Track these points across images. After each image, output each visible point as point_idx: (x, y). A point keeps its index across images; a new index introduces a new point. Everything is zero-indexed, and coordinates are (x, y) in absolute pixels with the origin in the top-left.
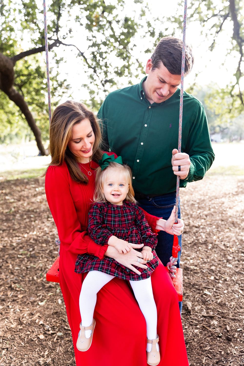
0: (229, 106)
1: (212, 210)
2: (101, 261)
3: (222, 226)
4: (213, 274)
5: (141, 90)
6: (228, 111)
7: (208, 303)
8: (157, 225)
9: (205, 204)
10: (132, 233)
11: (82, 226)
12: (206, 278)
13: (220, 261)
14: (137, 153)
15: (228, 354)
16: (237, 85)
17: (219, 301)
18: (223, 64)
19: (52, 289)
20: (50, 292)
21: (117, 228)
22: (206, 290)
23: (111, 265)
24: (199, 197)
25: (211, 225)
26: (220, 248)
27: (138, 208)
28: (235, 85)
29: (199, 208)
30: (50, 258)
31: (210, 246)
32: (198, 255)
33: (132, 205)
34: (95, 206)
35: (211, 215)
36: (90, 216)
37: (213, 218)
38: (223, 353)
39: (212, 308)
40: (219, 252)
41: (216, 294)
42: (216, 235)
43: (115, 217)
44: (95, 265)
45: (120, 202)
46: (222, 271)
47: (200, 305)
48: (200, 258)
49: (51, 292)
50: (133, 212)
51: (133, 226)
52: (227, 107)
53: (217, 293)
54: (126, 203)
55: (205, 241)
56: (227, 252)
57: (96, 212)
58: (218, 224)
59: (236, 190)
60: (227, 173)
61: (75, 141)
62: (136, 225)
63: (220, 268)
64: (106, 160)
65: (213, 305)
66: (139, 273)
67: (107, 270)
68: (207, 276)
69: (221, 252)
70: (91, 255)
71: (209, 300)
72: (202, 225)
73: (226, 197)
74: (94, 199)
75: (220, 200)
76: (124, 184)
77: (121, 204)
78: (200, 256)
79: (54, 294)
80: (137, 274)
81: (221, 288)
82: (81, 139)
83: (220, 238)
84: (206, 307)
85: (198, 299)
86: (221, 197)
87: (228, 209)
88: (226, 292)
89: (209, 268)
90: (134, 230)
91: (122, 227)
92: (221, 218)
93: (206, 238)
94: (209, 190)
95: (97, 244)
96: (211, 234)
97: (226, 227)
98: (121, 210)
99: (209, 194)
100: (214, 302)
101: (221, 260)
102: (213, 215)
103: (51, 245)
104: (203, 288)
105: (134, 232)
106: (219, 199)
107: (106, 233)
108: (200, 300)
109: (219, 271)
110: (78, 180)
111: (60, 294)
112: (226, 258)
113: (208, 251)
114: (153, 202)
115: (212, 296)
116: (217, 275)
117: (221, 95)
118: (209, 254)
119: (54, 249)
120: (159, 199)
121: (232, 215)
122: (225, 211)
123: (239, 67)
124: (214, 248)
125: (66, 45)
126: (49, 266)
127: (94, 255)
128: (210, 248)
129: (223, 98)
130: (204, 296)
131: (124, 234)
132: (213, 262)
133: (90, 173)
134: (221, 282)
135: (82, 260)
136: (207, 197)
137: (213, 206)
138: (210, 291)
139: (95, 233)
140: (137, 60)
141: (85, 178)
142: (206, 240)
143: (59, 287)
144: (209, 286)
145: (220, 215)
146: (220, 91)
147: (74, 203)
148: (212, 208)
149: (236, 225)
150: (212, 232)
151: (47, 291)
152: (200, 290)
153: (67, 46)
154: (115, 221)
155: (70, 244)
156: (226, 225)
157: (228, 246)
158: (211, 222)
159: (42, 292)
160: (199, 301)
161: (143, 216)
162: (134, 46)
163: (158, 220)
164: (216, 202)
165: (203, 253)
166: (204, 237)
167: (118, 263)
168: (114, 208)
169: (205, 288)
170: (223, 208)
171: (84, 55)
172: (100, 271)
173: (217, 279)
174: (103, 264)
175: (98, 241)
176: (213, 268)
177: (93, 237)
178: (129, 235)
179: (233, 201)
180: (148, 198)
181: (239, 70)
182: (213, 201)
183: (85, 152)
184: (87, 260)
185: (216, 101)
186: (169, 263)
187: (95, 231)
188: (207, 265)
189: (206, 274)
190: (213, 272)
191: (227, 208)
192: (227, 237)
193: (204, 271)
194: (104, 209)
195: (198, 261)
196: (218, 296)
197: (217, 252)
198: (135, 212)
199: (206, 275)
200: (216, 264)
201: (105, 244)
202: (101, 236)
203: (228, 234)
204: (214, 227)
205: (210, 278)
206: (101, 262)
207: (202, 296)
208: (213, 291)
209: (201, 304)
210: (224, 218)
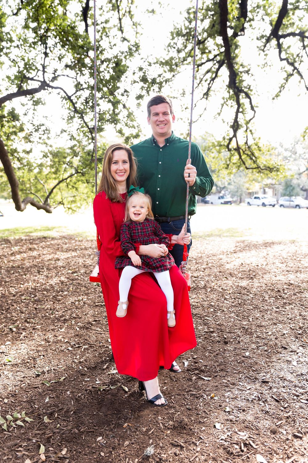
0: (226, 162)
1: (210, 265)
3: (220, 276)
5: (153, 138)
6: (226, 166)
8: (172, 240)
9: (203, 260)
12: (206, 310)
13: (218, 299)
14: (157, 184)
15: (225, 350)
16: (235, 138)
17: (218, 323)
22: (207, 317)
24: (196, 255)
25: (210, 276)
26: (219, 291)
28: (232, 138)
29: (197, 263)
31: (209, 290)
38: (221, 350)
39: (212, 327)
40: (218, 293)
42: (215, 282)
46: (220, 305)
51: (153, 236)
52: (224, 162)
53: (216, 318)
55: (204, 286)
56: (225, 293)
58: (216, 275)
59: (234, 249)
60: (225, 234)
64: (132, 190)
72: (200, 275)
73: (223, 254)
75: (218, 257)
76: (144, 206)
79: (71, 325)
81: (220, 315)
83: (218, 284)
86: (219, 254)
87: (226, 264)
88: (223, 318)
89: (209, 304)
92: (219, 270)
93: (205, 284)
98: (142, 225)
99: (206, 253)
100: (214, 323)
101: (220, 298)
102: (211, 268)
104: (204, 316)
106: (216, 256)
108: (202, 323)
109: (218, 306)
113: (208, 293)
115: (212, 320)
116: (216, 308)
118: (208, 295)
119: (57, 295)
121: (229, 268)
122: (222, 265)
123: (237, 118)
124: (213, 291)
129: (219, 152)
130: (205, 320)
132: (212, 300)
134: (219, 312)
136: (205, 254)
137: (211, 261)
138: (210, 318)
144: (209, 315)
146: (216, 144)
149: (233, 275)
150: (211, 280)
152: (202, 317)
154: (138, 233)
156: (223, 275)
157: (226, 289)
158: (209, 273)
163: (173, 236)
164: (213, 259)
165: (203, 295)
166: (203, 283)
170: (221, 263)
173: (216, 311)
176: (213, 304)
179: (230, 258)
181: (236, 121)
182: (211, 258)
185: (213, 155)
188: (207, 302)
189: (207, 308)
190: (213, 306)
192: (224, 283)
193: (205, 306)
195: (199, 300)
196: (217, 320)
197: (215, 294)
200: (215, 302)
203: (226, 282)
204: (212, 277)
205: (210, 310)
207: (203, 321)
208: (212, 317)
209: (203, 325)
210: (222, 270)
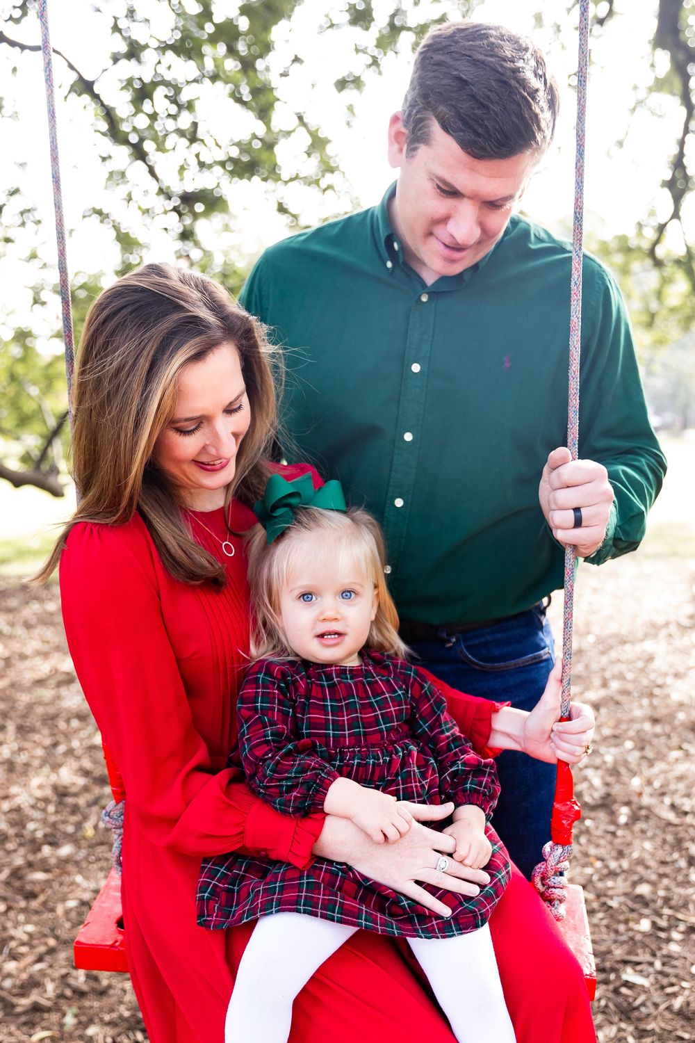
1: (615, 685)
2: (301, 878)
3: (655, 741)
4: (646, 911)
5: (386, 234)
6: (645, 318)
7: (641, 1012)
8: (495, 730)
9: (587, 667)
10: (404, 763)
11: (212, 752)
12: (622, 928)
13: (663, 863)
14: (393, 474)
16: (675, 221)
17: (677, 1003)
18: (620, 144)
19: (46, 1015)
20: (38, 1029)
21: (349, 748)
22: (629, 970)
23: (340, 889)
25: (618, 741)
26: (660, 818)
27: (417, 673)
28: (666, 223)
30: (19, 897)
31: (624, 815)
32: (584, 848)
33: (395, 665)
34: (259, 672)
35: (611, 705)
36: (246, 713)
37: (619, 715)
39: (658, 1030)
40: (658, 832)
41: (665, 981)
42: (641, 772)
43: (337, 711)
44: (281, 893)
45: (350, 655)
46: (676, 897)
47: (611, 1023)
48: (592, 859)
49: (44, 1029)
50: (400, 688)
51: (406, 741)
53: (666, 975)
54: (373, 659)
55: (602, 798)
56: (687, 831)
57: (268, 697)
58: (642, 734)
59: (690, 609)
61: (178, 425)
62: (415, 738)
63: (668, 889)
64: (281, 503)
65: (659, 1018)
66: (445, 911)
67: (331, 906)
68: (626, 922)
69: (664, 832)
70: (253, 858)
71: (643, 1004)
73: (656, 636)
74: (253, 650)
75: (639, 648)
76: (357, 588)
77: (354, 662)
78: (592, 851)
79: (57, 1034)
80: (438, 917)
81: (680, 957)
82: (202, 421)
83: (657, 784)
84: (636, 1028)
85: (603, 1003)
86: (640, 635)
87: (669, 680)
89: (629, 890)
90: (410, 753)
91: (366, 747)
92: (648, 711)
93: (607, 785)
94: (594, 612)
95: (285, 812)
96: (623, 770)
97: (669, 742)
98: (356, 684)
99: (596, 630)
100: (662, 1007)
101: (668, 859)
102: (618, 703)
103: (15, 851)
104: (618, 962)
105: (413, 762)
106: (633, 643)
107: (314, 768)
108: (611, 1005)
109: (667, 900)
110: (193, 576)
111: (77, 1033)
112: (684, 852)
113: (619, 833)
114: (462, 652)
115: (652, 989)
116: (660, 916)
117: (619, 259)
118: (622, 843)
119: (30, 865)
120: (483, 640)
121: (686, 701)
122: (659, 686)
123: (681, 155)
124: (638, 819)
125: (23, 47)
126: (20, 929)
127: (267, 856)
128: (623, 819)
130: (624, 990)
131: (377, 770)
132: (640, 869)
133: (228, 548)
134: (676, 935)
135: (224, 879)
137: (617, 669)
138: (641, 971)
139: (273, 771)
140: (300, 118)
141: (212, 565)
142: (608, 795)
143: (70, 1006)
144: (637, 955)
145: (645, 702)
146: (613, 244)
147: (178, 661)
148: (614, 677)
150: (626, 764)
151: (25, 1024)
152: (607, 969)
153: (27, 51)
154: (338, 725)
155: (176, 821)
156: (668, 736)
157: (687, 808)
158: (616, 727)
159: (5, 1030)
160: (607, 1011)
161: (439, 702)
162: (293, 61)
163: (497, 711)
164: (624, 657)
165: (602, 842)
166: (597, 782)
167: (366, 879)
168: (329, 678)
169: (625, 962)
170: (652, 676)
171: (96, 89)
172: (305, 912)
173: (662, 929)
174: (314, 888)
175: (286, 804)
176: (644, 889)
177: (266, 788)
178: (397, 775)
179: (685, 651)
180: (444, 635)
181: (678, 163)
182: (613, 655)
183: (209, 467)
184: (243, 878)
186: (540, 868)
187: (271, 764)
188: (620, 880)
189: (623, 912)
190: (646, 905)
191: (666, 675)
192: (680, 778)
193: (614, 903)
194: (295, 682)
195: (589, 871)
196: (672, 985)
197: (649, 834)
198: (407, 691)
199: (622, 918)
200: (654, 877)
201: (315, 813)
202: (298, 784)
203: (682, 768)
204: (629, 745)
205: (636, 927)
206: (305, 881)
207: (616, 991)
208: (651, 970)
209: (616, 1019)
210: (662, 712)
